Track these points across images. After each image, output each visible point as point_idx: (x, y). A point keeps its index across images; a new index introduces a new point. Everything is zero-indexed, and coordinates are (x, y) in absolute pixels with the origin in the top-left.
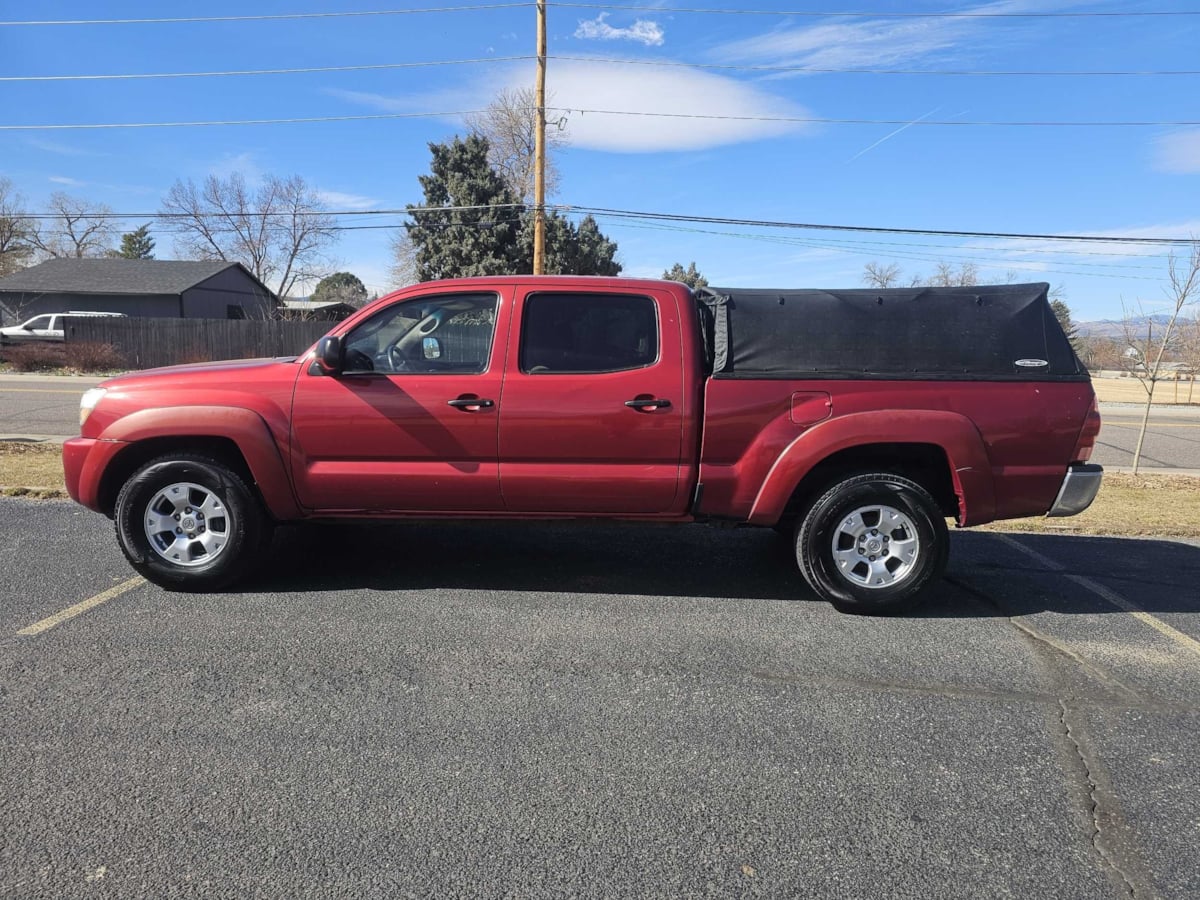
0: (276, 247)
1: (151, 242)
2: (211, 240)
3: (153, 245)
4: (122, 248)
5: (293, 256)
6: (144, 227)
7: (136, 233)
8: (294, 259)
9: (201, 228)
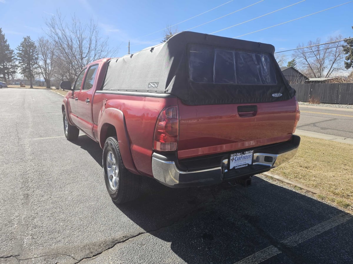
0: (328, 60)
1: (295, 63)
2: (307, 61)
3: (296, 64)
4: (287, 66)
5: (333, 63)
6: (294, 59)
7: (292, 61)
8: (334, 64)
9: (304, 57)
